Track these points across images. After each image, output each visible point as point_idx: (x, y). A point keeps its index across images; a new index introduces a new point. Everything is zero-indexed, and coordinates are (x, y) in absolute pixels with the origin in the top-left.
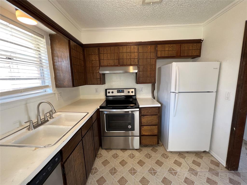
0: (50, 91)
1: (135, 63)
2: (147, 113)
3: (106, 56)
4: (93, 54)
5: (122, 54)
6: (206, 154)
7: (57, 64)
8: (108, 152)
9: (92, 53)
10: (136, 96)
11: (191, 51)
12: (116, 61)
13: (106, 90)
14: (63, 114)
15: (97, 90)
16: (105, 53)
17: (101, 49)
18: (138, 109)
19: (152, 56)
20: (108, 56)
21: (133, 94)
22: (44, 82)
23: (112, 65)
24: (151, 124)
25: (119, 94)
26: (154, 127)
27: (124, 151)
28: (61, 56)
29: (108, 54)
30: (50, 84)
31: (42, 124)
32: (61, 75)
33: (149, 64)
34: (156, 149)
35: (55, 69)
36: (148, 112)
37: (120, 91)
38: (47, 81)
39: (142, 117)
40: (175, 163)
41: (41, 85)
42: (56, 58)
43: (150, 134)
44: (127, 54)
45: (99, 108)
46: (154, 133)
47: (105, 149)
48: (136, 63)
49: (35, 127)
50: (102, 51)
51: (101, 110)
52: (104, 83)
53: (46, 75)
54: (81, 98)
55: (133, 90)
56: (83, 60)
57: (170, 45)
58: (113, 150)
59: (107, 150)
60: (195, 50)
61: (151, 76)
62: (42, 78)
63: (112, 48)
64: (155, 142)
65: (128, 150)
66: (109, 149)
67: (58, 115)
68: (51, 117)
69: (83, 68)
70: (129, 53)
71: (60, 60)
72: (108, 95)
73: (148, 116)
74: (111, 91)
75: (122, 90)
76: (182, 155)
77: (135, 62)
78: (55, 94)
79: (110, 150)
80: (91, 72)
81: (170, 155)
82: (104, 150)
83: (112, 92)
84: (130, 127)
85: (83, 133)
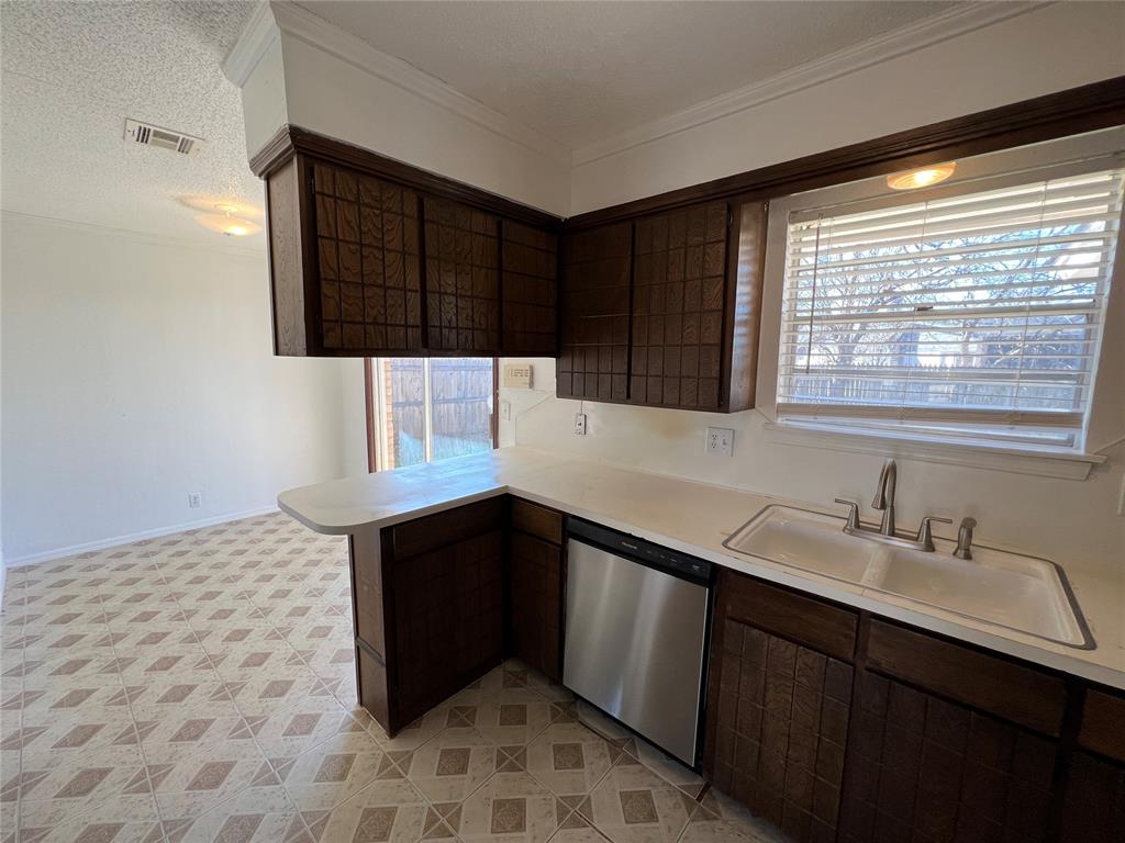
85: (877, 653)
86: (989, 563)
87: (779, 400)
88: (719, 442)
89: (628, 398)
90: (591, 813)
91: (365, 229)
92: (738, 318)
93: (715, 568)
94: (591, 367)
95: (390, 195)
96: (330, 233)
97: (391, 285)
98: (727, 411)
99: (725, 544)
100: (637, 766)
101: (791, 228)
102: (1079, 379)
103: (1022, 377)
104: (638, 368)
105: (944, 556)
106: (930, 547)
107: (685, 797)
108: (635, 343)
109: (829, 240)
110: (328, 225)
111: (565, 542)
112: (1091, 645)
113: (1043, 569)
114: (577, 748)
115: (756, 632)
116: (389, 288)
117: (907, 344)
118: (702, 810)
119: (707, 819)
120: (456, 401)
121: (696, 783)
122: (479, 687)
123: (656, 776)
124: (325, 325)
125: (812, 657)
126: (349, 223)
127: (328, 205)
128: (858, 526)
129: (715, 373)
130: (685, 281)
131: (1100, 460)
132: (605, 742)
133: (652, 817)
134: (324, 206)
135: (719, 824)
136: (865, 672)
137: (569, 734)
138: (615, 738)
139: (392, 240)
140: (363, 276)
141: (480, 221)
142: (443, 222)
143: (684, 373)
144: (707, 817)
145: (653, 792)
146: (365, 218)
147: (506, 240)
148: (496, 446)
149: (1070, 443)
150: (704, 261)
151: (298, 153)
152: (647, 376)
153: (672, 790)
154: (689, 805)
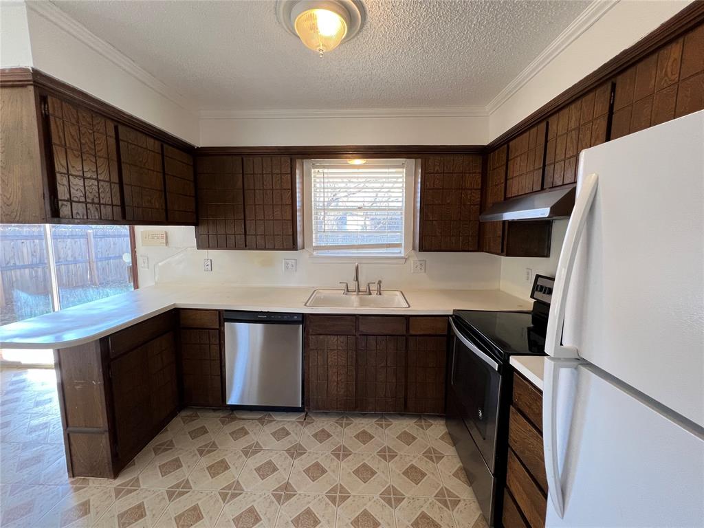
3: (519, 163)
12: (538, 177)
13: (537, 277)
15: (528, 273)
16: (517, 157)
17: (512, 145)
20: (522, 163)
23: (527, 190)
29: (522, 157)
44: (569, 140)
45: (451, 313)
50: (514, 149)
54: (502, 288)
63: (533, 131)
68: (378, 292)
69: (475, 207)
70: (573, 133)
72: (537, 294)
78: (406, 259)
85: (363, 328)
86: (385, 294)
87: (314, 245)
88: (290, 266)
89: (245, 247)
90: (260, 446)
91: (83, 141)
92: (298, 208)
93: (303, 315)
94: (221, 230)
95: (98, 121)
96: (61, 142)
97: (102, 179)
98: (297, 250)
99: (305, 305)
100: (274, 422)
101: (313, 170)
102: (401, 232)
103: (388, 232)
104: (251, 231)
105: (374, 295)
106: (370, 294)
107: (299, 422)
108: (248, 218)
109: (328, 178)
110: (59, 137)
111: (221, 325)
112: (409, 307)
113: (398, 293)
114: (243, 429)
115: (321, 337)
116: (100, 180)
117: (343, 221)
118: (307, 422)
120: (31, 266)
121: (303, 415)
122: (167, 430)
123: (284, 421)
124: (60, 203)
125: (342, 338)
126: (72, 137)
127: (58, 123)
128: (348, 291)
129: (290, 232)
130: (272, 190)
131: (407, 257)
132: (256, 421)
133: (288, 434)
134: (56, 123)
135: (314, 423)
136: (359, 337)
137: (236, 426)
138: (260, 417)
139: (101, 150)
140: (83, 172)
141: (151, 143)
142: (130, 141)
143: (276, 233)
144: (309, 423)
145: (285, 426)
146: (83, 135)
147: (167, 156)
148: (136, 287)
149: (400, 253)
150: (281, 182)
151: (35, 86)
152: (256, 235)
153: (292, 423)
154: (302, 423)
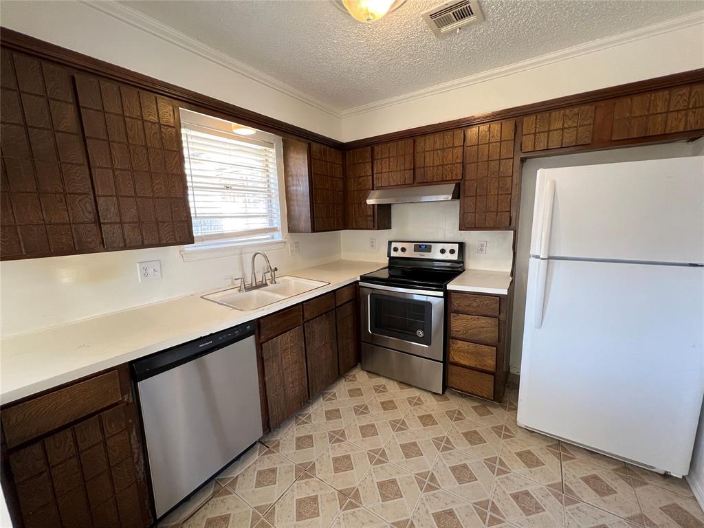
0: (278, 236)
1: (454, 175)
2: (467, 309)
3: (387, 163)
4: (360, 163)
5: (423, 156)
6: (668, 485)
7: (293, 188)
8: (370, 378)
9: (360, 161)
10: (463, 263)
11: (659, 120)
12: (409, 174)
13: (390, 243)
14: (293, 281)
15: (372, 242)
16: (385, 158)
17: (377, 149)
18: (441, 294)
19: (504, 151)
20: (391, 164)
21: (455, 257)
22: (271, 222)
23: (399, 183)
24: (476, 338)
25: (417, 255)
26: (486, 348)
27: (404, 386)
28: (297, 175)
29: (391, 159)
30: (279, 227)
31: (257, 287)
32: (296, 208)
33: (493, 176)
34: (488, 410)
35: (288, 197)
36: (469, 305)
37: (420, 246)
38: (275, 221)
39: (454, 316)
40: (521, 456)
41: (268, 227)
42: (290, 179)
43: (473, 364)
44: (435, 155)
45: (359, 279)
46: (486, 365)
47: (368, 371)
48: (456, 175)
49: (247, 289)
50: (380, 152)
51: (361, 284)
52: (387, 226)
53: (274, 211)
54: (342, 258)
55: (456, 247)
56: (341, 177)
57: (568, 111)
58: (381, 378)
59: (370, 375)
60: (678, 111)
61: (499, 208)
62: (269, 215)
63: (401, 143)
64: (486, 389)
65: (414, 389)
66: (373, 373)
67: (284, 281)
68: (273, 281)
69: (341, 193)
70: (439, 151)
71: (295, 183)
72: (394, 254)
73: (470, 317)
74: (399, 245)
75: (426, 246)
76: (565, 450)
77: (454, 173)
78: (285, 242)
79: (375, 376)
80: (356, 201)
81: (520, 435)
82: (366, 372)
83: (403, 250)
84: (420, 333)
88: (150, 271)
90: (266, 505)
100: (239, 479)
104: (107, 216)
105: (270, 285)
107: (266, 453)
108: (99, 193)
112: (329, 282)
115: (275, 339)
118: (273, 447)
119: (279, 445)
121: (259, 447)
123: (249, 467)
128: (245, 287)
129: (184, 217)
130: (146, 147)
132: (212, 500)
133: (274, 471)
135: (281, 441)
138: (212, 492)
143: (160, 219)
144: (278, 445)
145: (259, 469)
150: (162, 137)
152: (121, 223)
153: (260, 460)
154: (270, 452)
